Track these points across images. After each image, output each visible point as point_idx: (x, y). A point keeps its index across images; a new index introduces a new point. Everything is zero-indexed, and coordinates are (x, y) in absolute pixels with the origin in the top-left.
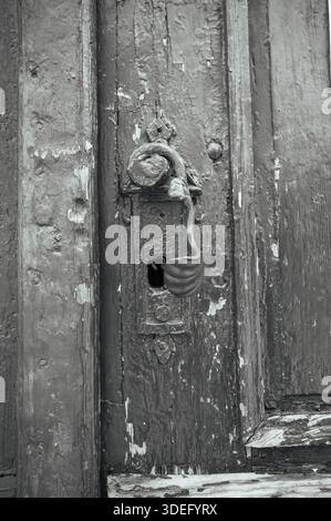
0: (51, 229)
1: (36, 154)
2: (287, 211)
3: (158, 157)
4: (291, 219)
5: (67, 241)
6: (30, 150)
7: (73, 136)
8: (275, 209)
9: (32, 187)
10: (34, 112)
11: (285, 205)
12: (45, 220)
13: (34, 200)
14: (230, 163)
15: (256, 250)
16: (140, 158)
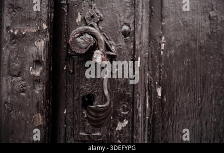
0: (19, 78)
1: (12, 31)
2: (168, 69)
3: (87, 36)
4: (169, 73)
5: (29, 87)
6: (8, 28)
7: (35, 20)
8: (160, 67)
9: (8, 52)
10: (11, 4)
11: (166, 65)
12: (16, 73)
13: (9, 60)
14: (134, 39)
15: (147, 93)
16: (76, 36)
